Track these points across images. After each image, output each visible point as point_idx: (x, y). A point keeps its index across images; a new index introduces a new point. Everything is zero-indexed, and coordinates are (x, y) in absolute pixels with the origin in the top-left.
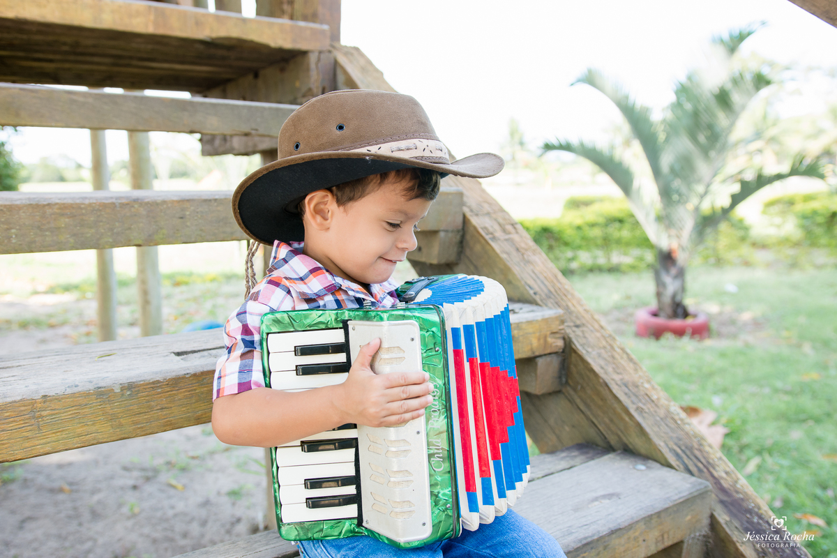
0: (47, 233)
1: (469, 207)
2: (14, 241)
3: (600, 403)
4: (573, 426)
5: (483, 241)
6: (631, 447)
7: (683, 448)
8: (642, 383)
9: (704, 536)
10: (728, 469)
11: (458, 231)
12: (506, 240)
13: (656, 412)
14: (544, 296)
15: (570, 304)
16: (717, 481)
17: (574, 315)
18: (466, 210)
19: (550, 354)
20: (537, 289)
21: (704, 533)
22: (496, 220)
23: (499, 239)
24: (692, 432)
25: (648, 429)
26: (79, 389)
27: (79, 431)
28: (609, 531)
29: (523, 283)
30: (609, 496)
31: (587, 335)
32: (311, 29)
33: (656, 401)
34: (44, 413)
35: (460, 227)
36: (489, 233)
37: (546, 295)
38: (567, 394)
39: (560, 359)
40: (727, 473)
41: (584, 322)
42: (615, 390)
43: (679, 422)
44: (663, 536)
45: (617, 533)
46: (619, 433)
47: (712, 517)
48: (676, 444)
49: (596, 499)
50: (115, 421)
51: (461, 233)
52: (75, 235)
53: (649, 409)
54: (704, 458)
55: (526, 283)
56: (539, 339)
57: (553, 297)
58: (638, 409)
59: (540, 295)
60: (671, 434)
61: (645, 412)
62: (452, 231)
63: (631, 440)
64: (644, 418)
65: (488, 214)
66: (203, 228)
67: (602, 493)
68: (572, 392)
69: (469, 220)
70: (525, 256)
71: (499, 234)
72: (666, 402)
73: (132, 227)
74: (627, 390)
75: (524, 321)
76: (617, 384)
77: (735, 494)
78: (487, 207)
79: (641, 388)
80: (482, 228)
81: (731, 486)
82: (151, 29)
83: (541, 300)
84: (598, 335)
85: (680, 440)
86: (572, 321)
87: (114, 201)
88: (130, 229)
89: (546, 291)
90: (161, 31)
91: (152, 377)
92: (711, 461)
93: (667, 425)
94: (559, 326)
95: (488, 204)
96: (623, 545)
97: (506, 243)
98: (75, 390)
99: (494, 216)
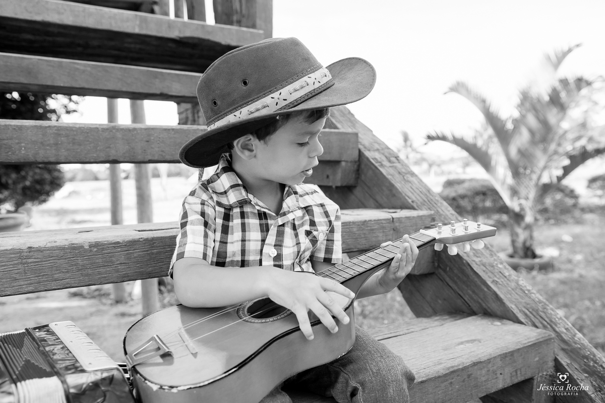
0: (48, 148)
1: (363, 145)
2: (23, 152)
3: (465, 279)
4: (445, 299)
5: (373, 168)
6: (489, 311)
7: (531, 310)
8: (496, 264)
9: (550, 376)
10: (567, 326)
11: (355, 162)
12: (390, 167)
13: (508, 284)
14: (419, 203)
16: (559, 335)
17: (443, 217)
18: (361, 147)
20: (414, 199)
21: (549, 373)
22: (383, 154)
23: (386, 166)
24: (537, 299)
25: (502, 296)
26: (57, 244)
27: (57, 276)
28: (472, 362)
29: (404, 194)
30: (472, 341)
32: (251, 33)
33: (508, 277)
34: (29, 260)
35: (357, 159)
36: (378, 162)
37: (421, 203)
38: (438, 275)
40: (567, 329)
42: (476, 268)
43: (526, 292)
44: (516, 371)
45: (478, 365)
46: (480, 301)
47: (556, 360)
48: (525, 307)
49: (462, 343)
50: (85, 271)
51: (357, 164)
52: (68, 150)
53: (502, 282)
54: (548, 318)
55: (406, 195)
57: (426, 204)
58: (493, 281)
59: (417, 203)
60: (520, 300)
61: (500, 284)
62: (351, 162)
63: (489, 305)
64: (498, 288)
65: (378, 150)
66: (164, 150)
67: (466, 339)
68: (442, 273)
69: (363, 154)
70: (405, 177)
71: (386, 163)
72: (516, 278)
73: (111, 146)
74: (484, 269)
75: (404, 216)
76: (477, 264)
77: (573, 344)
78: (377, 146)
79: (496, 268)
80: (373, 159)
81: (570, 338)
82: (137, 30)
83: (418, 207)
85: (528, 304)
87: (98, 126)
88: (109, 147)
89: (421, 200)
90: (144, 32)
91: (113, 239)
92: (553, 320)
93: (517, 293)
94: (431, 222)
95: (378, 143)
96: (484, 376)
97: (390, 168)
98: (54, 245)
99: (382, 152)
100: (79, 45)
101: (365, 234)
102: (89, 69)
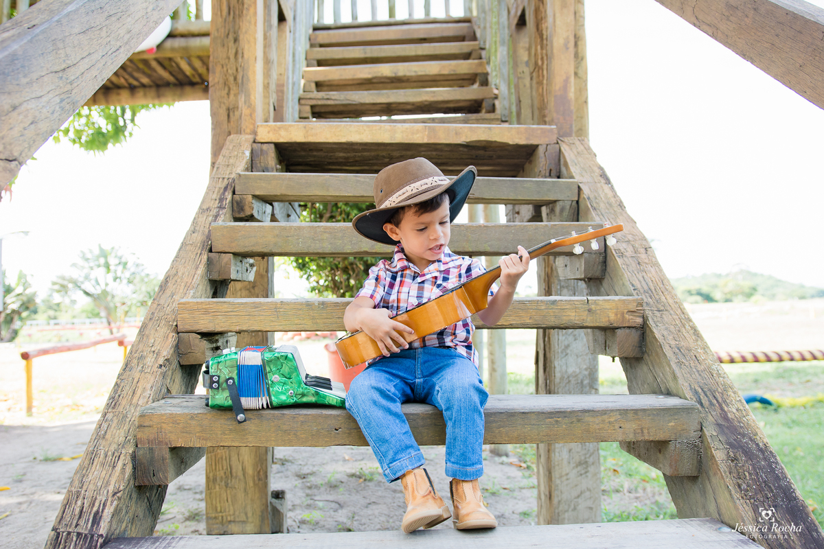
5: (613, 258)
7: (705, 390)
8: (696, 349)
9: (695, 446)
10: (741, 408)
11: (601, 254)
12: (633, 257)
13: (695, 366)
14: (642, 291)
15: (663, 298)
16: (723, 413)
19: (629, 327)
20: (639, 286)
21: (692, 443)
22: (633, 245)
23: (626, 257)
25: (678, 374)
27: (296, 322)
31: (664, 316)
32: (542, 129)
34: (281, 310)
35: (602, 251)
37: (644, 291)
38: (645, 361)
39: (639, 332)
41: (669, 308)
42: (667, 350)
43: (715, 375)
44: (642, 429)
46: (665, 381)
47: (702, 431)
48: (699, 387)
51: (603, 255)
52: (331, 243)
53: (690, 364)
54: (723, 398)
56: (616, 315)
57: (650, 292)
58: (679, 362)
60: (700, 380)
61: (685, 365)
62: (596, 254)
63: (670, 385)
64: (680, 368)
65: (629, 241)
68: (647, 358)
70: (642, 267)
71: (629, 252)
72: (712, 362)
74: (677, 351)
76: (670, 347)
77: (736, 422)
78: (630, 238)
79: (693, 352)
81: (737, 418)
82: (425, 141)
84: (675, 317)
85: (707, 385)
86: (656, 307)
89: (646, 287)
93: (700, 375)
94: (637, 307)
95: (632, 235)
96: (597, 424)
97: (630, 259)
98: (296, 301)
99: (633, 243)
100: (384, 157)
101: (554, 312)
102: (368, 180)
